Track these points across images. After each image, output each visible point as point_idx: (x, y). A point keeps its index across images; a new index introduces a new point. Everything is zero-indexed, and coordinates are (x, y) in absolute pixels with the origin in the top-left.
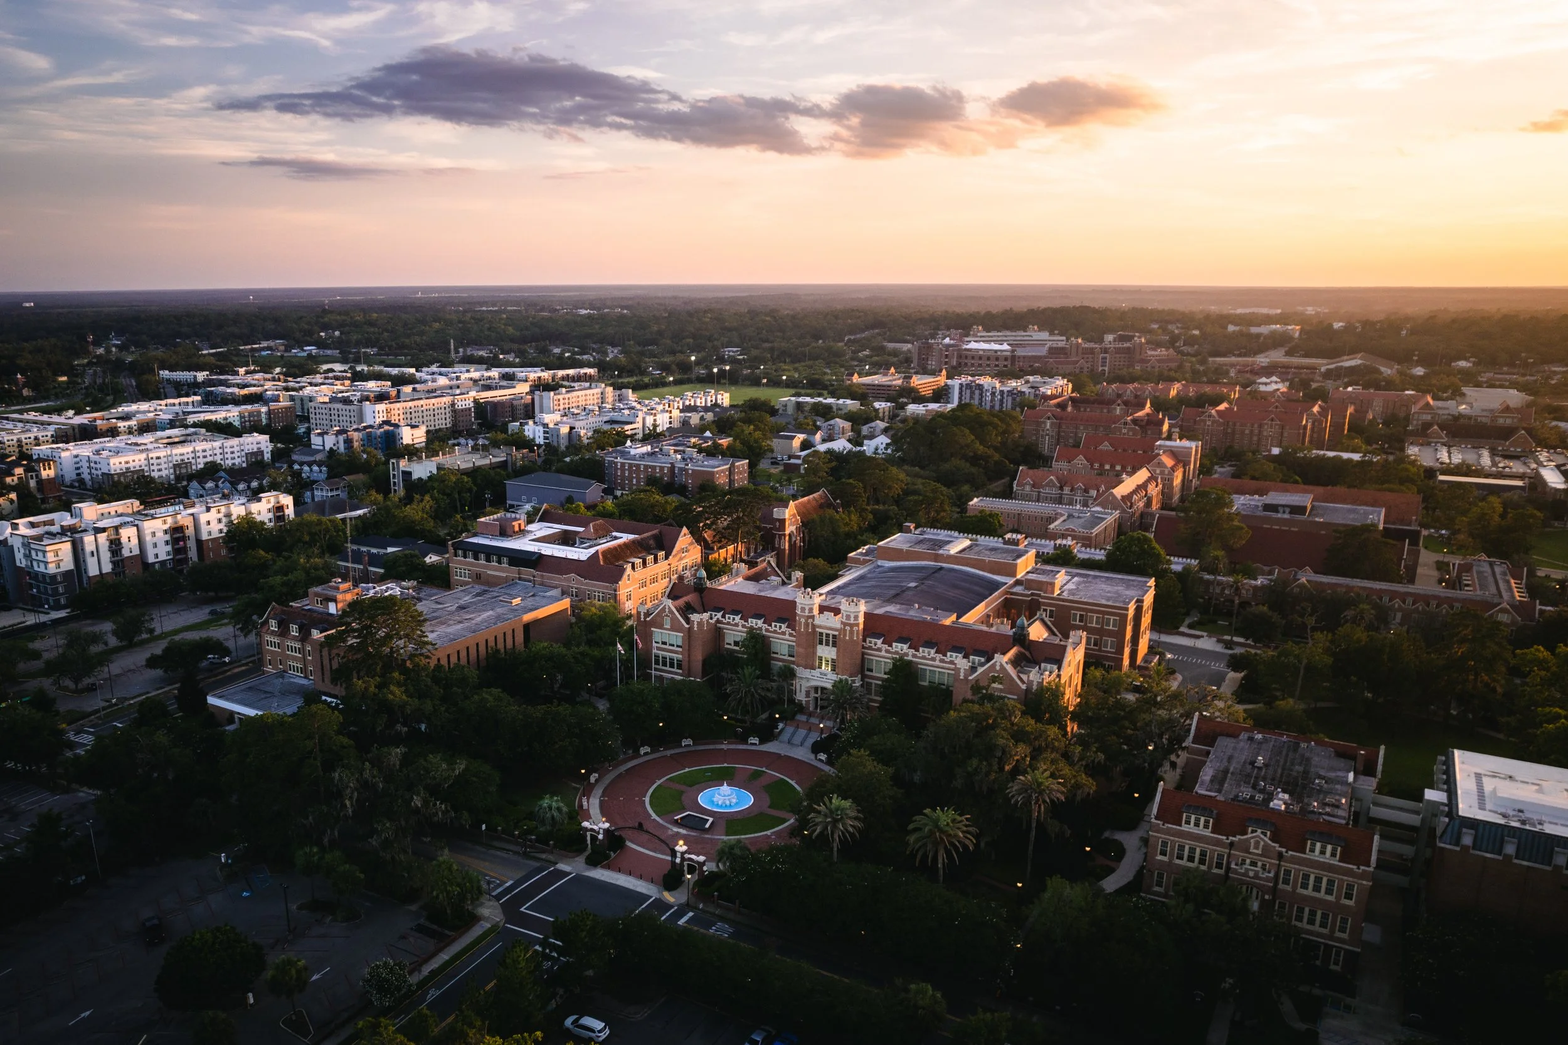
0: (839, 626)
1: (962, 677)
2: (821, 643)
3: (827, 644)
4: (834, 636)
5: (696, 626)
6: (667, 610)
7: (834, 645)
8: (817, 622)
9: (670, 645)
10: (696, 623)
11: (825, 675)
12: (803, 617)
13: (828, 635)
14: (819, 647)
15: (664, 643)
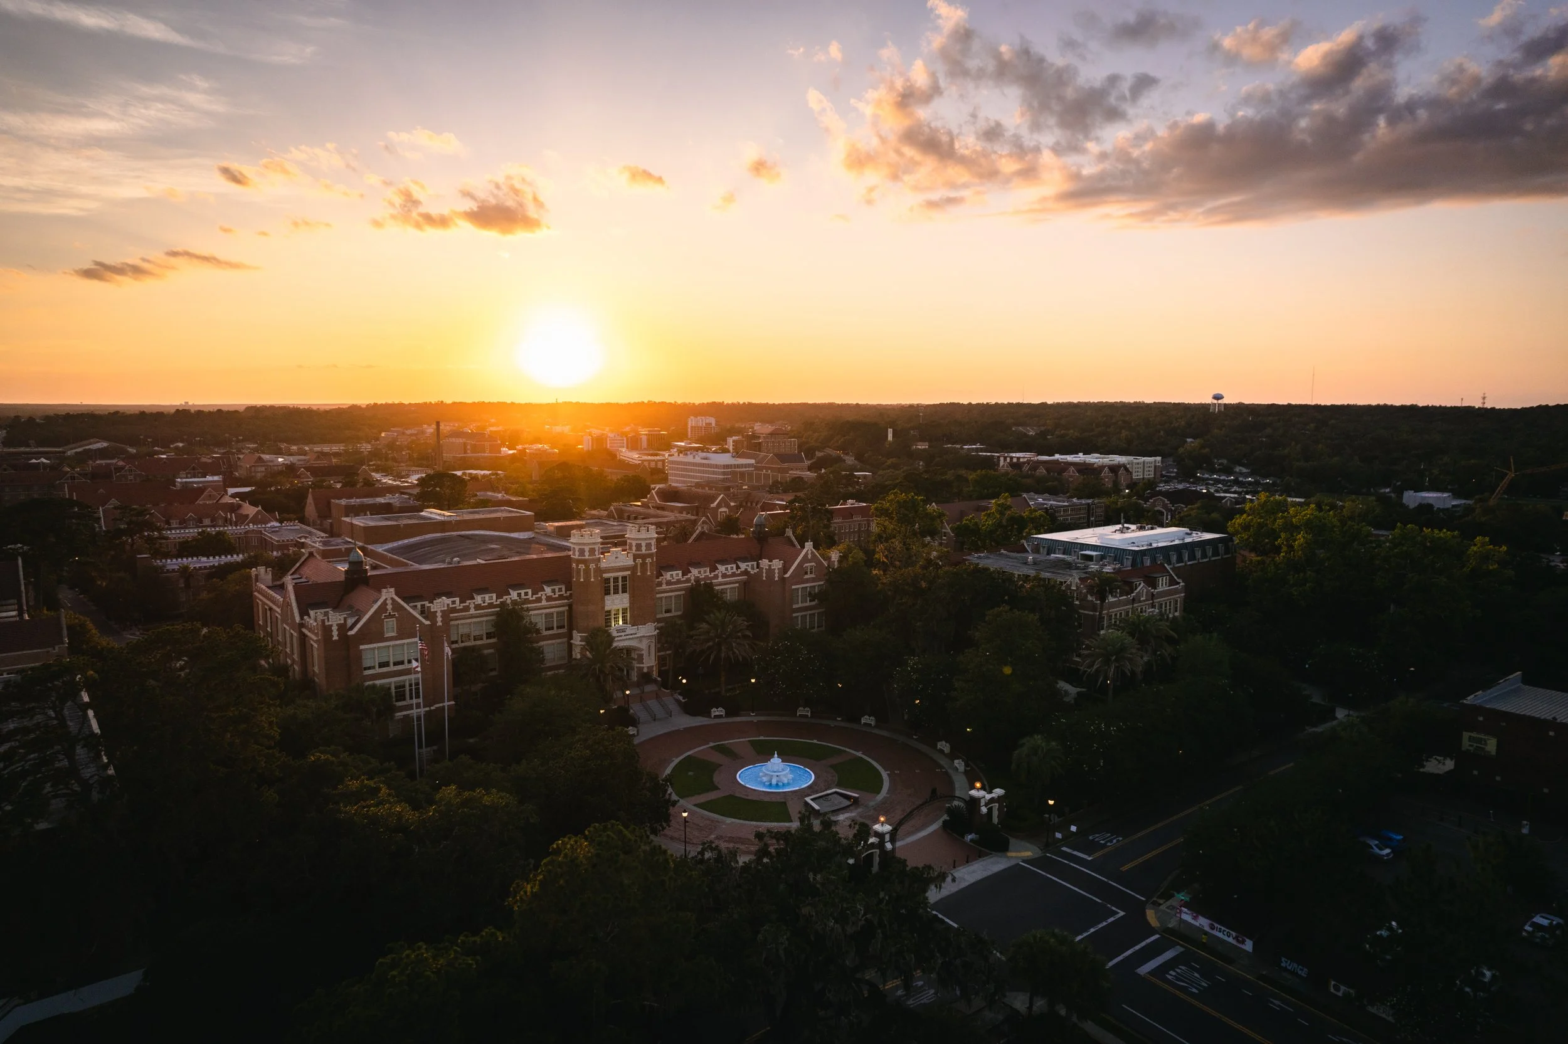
0: (630, 562)
1: (776, 579)
2: (607, 593)
3: (616, 592)
4: (624, 578)
5: (439, 619)
6: (389, 607)
7: (624, 591)
8: (604, 564)
9: (395, 664)
10: (439, 614)
11: (623, 631)
12: (593, 561)
13: (616, 579)
14: (607, 597)
15: (386, 664)
